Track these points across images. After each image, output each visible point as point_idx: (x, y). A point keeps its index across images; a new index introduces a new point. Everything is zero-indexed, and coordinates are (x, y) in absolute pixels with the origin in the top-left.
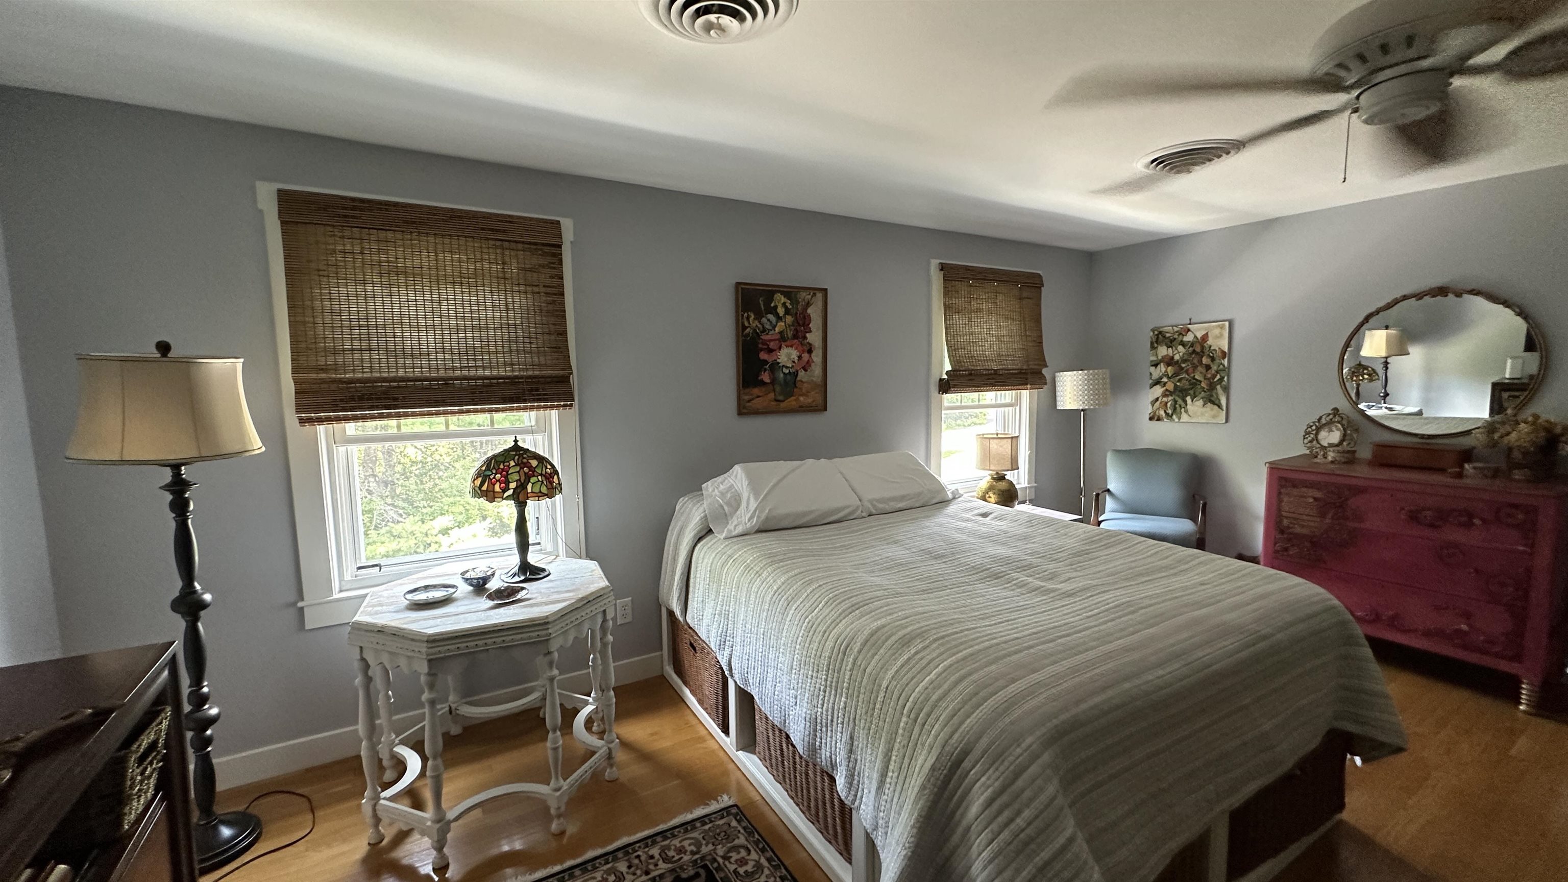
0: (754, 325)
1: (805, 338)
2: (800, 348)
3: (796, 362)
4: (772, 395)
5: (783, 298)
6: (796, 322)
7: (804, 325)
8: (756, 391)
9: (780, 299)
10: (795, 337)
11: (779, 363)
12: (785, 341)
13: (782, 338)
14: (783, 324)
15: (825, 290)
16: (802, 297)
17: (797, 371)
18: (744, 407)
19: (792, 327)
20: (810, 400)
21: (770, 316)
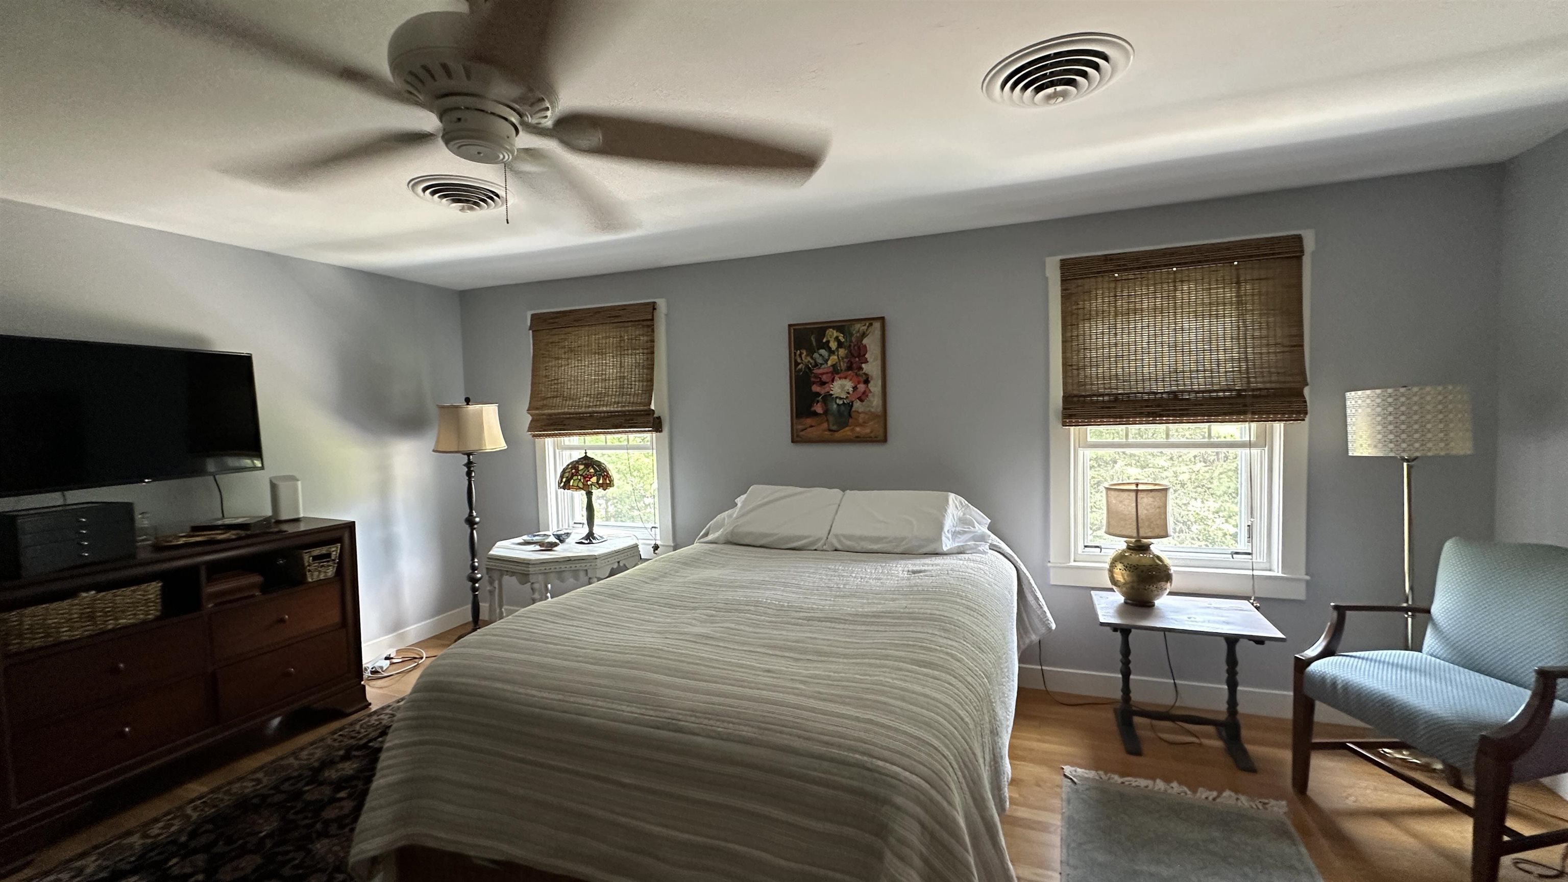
0: (806, 361)
1: (861, 368)
2: (855, 378)
3: (851, 392)
4: (825, 425)
5: (835, 332)
6: (850, 355)
7: (859, 356)
8: (809, 421)
9: (832, 334)
10: (850, 368)
11: (832, 395)
12: (838, 373)
13: (835, 371)
14: (836, 357)
15: (882, 319)
16: (857, 329)
17: (852, 402)
18: (798, 436)
19: (845, 360)
20: (868, 431)
21: (822, 351)
